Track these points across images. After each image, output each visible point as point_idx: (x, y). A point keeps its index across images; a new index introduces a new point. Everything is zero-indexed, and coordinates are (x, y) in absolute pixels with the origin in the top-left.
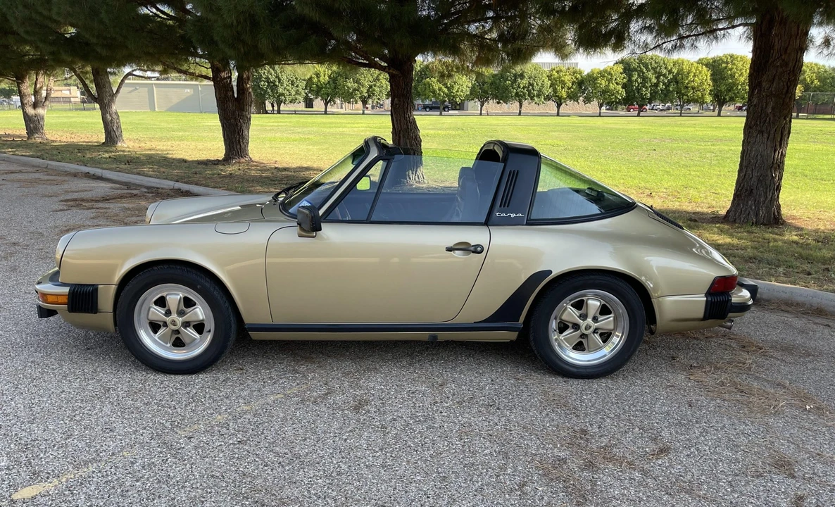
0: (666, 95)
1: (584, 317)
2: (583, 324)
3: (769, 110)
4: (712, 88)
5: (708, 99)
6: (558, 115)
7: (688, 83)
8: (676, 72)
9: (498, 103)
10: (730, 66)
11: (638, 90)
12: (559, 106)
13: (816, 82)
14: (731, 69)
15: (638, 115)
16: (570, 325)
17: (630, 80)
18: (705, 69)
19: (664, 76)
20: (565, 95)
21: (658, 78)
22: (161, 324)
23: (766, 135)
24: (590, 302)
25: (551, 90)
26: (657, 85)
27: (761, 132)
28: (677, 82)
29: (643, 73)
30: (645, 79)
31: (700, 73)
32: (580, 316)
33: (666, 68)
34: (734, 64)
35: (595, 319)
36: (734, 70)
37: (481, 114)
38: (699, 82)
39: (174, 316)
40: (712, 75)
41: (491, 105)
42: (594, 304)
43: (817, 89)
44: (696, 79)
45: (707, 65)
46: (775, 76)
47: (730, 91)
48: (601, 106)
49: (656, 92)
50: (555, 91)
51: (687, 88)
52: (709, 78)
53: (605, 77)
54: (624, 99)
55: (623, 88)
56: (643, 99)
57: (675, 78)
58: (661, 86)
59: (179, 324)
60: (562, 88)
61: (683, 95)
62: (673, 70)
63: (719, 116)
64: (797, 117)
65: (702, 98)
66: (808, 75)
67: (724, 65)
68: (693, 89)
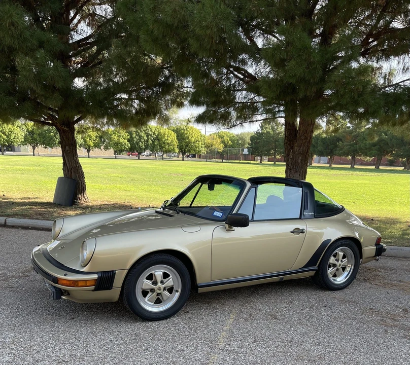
0: (153, 148)
1: (337, 260)
2: (338, 264)
3: (300, 161)
4: (178, 144)
5: (177, 150)
6: (89, 157)
7: (164, 141)
8: (157, 133)
9: (45, 148)
10: (186, 132)
11: (137, 143)
12: (88, 151)
13: (230, 142)
14: (186, 134)
15: (139, 159)
16: (332, 265)
17: (131, 137)
18: (173, 133)
19: (151, 135)
20: (92, 144)
21: (147, 136)
22: (149, 290)
23: (299, 173)
24: (340, 253)
25: (82, 140)
26: (147, 141)
27: (296, 172)
28: (159, 140)
29: (139, 133)
30: (140, 137)
31: (171, 135)
32: (336, 260)
33: (151, 131)
34: (188, 131)
35: (341, 261)
36: (188, 134)
37: (34, 155)
38: (171, 140)
39: (159, 284)
40: (177, 137)
41: (40, 149)
42: (341, 254)
44: (169, 138)
45: (173, 130)
46: (301, 144)
47: (187, 146)
48: (115, 152)
49: (148, 145)
50: (85, 141)
51: (164, 143)
52: (176, 138)
53: (116, 134)
54: (129, 148)
55: (128, 141)
56: (141, 149)
57: (157, 137)
58: (150, 142)
59: (162, 289)
60: (90, 140)
61: (163, 147)
62: (156, 132)
63: (183, 160)
64: (222, 162)
65: (174, 150)
66: (226, 138)
67: (182, 131)
68: (168, 144)
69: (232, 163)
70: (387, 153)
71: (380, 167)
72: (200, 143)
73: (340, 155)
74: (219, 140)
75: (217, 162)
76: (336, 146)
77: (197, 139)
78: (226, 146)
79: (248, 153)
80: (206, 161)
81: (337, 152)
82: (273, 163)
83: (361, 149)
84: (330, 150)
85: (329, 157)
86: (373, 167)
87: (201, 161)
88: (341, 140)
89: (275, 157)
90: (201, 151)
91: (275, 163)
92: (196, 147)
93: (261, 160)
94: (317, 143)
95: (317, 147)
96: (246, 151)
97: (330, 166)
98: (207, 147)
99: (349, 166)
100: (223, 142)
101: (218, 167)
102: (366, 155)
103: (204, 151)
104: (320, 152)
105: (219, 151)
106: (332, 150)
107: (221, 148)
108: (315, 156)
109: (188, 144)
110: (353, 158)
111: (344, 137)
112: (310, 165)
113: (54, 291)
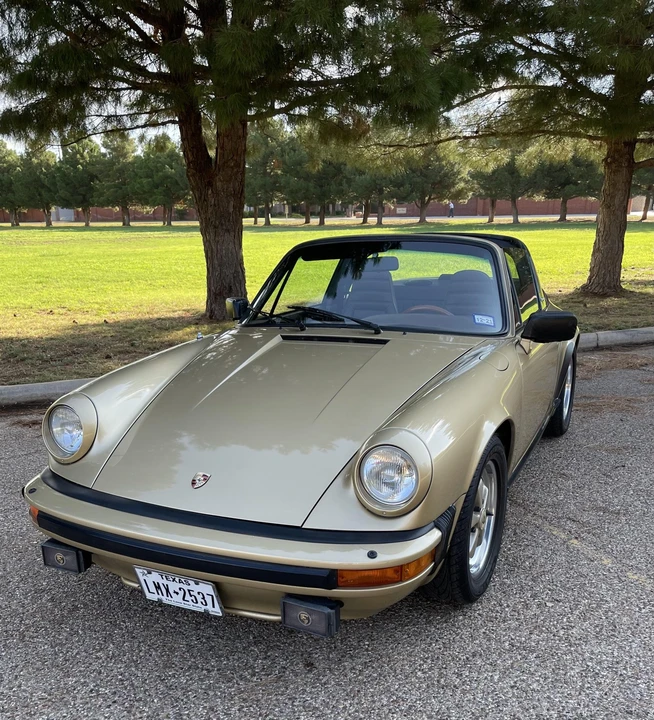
39: (482, 508)
70: (178, 199)
71: (173, 223)
73: (101, 205)
76: (92, 189)
81: (96, 199)
83: (135, 193)
84: (81, 197)
85: (80, 209)
86: (160, 224)
88: (97, 178)
94: (54, 184)
95: (56, 192)
97: (87, 225)
99: (121, 224)
102: (146, 203)
104: (64, 200)
106: (84, 196)
110: (125, 209)
111: (101, 172)
112: (49, 225)
113: (329, 610)
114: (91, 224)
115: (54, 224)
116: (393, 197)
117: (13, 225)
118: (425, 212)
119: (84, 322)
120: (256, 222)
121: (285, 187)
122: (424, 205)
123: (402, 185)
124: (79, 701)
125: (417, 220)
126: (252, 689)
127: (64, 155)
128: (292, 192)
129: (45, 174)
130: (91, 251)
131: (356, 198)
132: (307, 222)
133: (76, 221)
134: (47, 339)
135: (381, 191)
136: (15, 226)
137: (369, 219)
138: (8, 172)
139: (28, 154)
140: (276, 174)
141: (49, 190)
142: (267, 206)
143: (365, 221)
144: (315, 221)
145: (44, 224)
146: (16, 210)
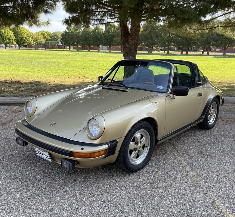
4: (15, 39)
5: (15, 43)
7: (6, 37)
10: (19, 31)
14: (20, 32)
18: (11, 31)
22: (133, 150)
28: (1, 36)
34: (20, 30)
36: (21, 32)
38: (10, 36)
39: (139, 144)
40: (14, 34)
43: (50, 40)
44: (8, 35)
46: (133, 38)
47: (21, 40)
51: (6, 38)
61: (5, 41)
63: (20, 49)
64: (46, 50)
65: (12, 42)
66: (46, 35)
67: (17, 30)
68: (8, 39)
69: (52, 50)
70: (139, 44)
72: (30, 38)
73: (115, 45)
74: (42, 37)
75: (43, 50)
76: (112, 40)
77: (27, 35)
78: (47, 40)
79: (61, 44)
80: (35, 50)
81: (113, 43)
82: (77, 50)
84: (109, 43)
85: (109, 46)
87: (32, 50)
88: (115, 37)
89: (78, 47)
90: (31, 43)
91: (78, 50)
92: (28, 41)
93: (70, 49)
94: (102, 38)
95: (102, 41)
96: (60, 43)
97: (110, 51)
98: (35, 40)
99: (120, 51)
100: (45, 37)
101: (47, 53)
103: (33, 43)
104: (104, 43)
105: (43, 43)
106: (110, 42)
107: (44, 41)
108: (101, 46)
109: (22, 39)
111: (116, 35)
112: (99, 51)
113: (70, 163)
114: (112, 51)
115: (100, 51)
116: (213, 46)
117: (88, 51)
118: (226, 51)
119: (86, 81)
120: (164, 53)
121: (175, 41)
122: (226, 48)
123: (218, 41)
124: (12, 179)
125: (222, 54)
126: (56, 184)
127: (106, 29)
128: (177, 43)
129: (99, 35)
130: (105, 60)
131: (200, 46)
132: (182, 53)
133: (107, 50)
134: (72, 85)
135: (210, 43)
136: (89, 51)
137: (204, 53)
138: (89, 34)
139: (95, 29)
140: (173, 37)
141: (100, 40)
142: (169, 47)
143: (203, 54)
144: (185, 53)
145: (97, 51)
146: (90, 46)
